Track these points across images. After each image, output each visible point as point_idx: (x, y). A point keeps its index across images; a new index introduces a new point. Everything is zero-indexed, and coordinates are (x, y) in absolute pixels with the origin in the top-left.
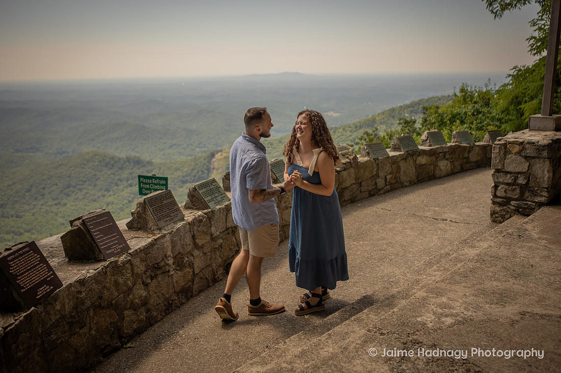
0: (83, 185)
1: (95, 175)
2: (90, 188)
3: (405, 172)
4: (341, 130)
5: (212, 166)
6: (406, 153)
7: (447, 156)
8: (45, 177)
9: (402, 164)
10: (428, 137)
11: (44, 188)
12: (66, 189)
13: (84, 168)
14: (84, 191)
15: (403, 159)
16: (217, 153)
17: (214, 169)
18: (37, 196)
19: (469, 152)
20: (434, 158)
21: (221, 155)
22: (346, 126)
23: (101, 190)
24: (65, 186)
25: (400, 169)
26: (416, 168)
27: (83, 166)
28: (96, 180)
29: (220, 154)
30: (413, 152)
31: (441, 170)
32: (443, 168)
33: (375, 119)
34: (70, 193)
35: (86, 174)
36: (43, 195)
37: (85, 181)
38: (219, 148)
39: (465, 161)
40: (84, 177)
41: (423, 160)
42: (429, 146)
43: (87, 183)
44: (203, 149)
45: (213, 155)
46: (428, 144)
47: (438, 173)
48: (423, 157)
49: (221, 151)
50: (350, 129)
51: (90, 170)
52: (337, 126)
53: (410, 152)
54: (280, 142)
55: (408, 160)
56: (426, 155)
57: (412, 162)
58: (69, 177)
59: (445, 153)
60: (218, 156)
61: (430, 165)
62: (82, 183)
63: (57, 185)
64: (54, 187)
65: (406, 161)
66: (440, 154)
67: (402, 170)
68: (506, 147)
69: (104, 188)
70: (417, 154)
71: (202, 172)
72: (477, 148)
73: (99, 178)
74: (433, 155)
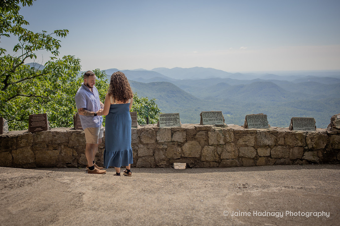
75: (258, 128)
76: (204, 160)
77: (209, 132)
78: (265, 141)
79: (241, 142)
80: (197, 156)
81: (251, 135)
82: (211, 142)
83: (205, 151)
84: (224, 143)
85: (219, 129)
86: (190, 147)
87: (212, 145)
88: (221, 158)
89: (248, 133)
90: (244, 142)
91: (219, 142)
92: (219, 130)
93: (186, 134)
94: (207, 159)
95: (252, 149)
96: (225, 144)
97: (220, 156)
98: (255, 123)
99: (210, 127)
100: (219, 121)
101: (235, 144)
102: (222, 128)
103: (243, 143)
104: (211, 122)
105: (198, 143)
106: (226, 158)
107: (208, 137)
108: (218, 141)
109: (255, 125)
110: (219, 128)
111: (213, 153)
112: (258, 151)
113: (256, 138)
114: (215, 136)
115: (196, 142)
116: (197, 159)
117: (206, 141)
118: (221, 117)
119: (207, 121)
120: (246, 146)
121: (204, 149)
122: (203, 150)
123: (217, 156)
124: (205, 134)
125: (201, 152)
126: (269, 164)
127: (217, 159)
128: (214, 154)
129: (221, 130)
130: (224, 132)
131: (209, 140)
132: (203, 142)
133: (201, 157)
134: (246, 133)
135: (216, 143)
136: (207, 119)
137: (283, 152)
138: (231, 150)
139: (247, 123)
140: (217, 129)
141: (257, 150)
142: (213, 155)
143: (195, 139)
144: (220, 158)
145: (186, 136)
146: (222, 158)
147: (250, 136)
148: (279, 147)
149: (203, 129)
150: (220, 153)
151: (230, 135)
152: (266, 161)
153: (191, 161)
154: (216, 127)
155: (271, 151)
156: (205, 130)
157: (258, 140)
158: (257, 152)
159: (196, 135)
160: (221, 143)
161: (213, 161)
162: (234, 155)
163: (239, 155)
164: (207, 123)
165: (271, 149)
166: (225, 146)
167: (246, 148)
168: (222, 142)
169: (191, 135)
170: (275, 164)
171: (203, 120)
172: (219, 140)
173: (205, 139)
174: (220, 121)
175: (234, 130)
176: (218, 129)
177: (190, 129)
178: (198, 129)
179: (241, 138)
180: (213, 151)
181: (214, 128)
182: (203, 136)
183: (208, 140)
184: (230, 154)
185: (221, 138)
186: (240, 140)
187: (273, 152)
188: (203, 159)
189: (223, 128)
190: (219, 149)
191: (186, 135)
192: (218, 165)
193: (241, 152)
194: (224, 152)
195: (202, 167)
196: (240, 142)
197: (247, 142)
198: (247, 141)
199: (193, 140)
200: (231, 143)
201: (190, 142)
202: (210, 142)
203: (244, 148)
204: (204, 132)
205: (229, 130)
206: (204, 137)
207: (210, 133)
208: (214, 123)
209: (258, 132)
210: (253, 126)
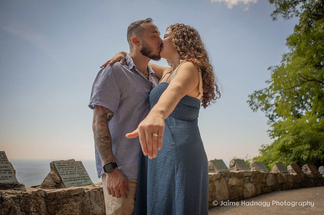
3: (219, 191)
6: (220, 174)
7: (251, 180)
9: (217, 184)
10: (235, 163)
15: (217, 179)
19: (266, 178)
20: (241, 180)
25: (216, 188)
26: (228, 188)
30: (226, 173)
31: (248, 192)
32: (249, 190)
39: (264, 184)
41: (233, 181)
42: (238, 170)
46: (236, 169)
47: (246, 194)
48: (233, 179)
53: (223, 173)
55: (221, 180)
56: (236, 177)
57: (224, 183)
59: (250, 176)
61: (239, 186)
65: (220, 182)
66: (246, 178)
67: (217, 189)
70: (229, 175)
72: (271, 175)
74: (241, 177)
78: (96, 209)
89: (70, 197)
98: (72, 176)
109: (72, 179)
113: (83, 205)
139: (60, 177)
147: (74, 203)
157: (85, 208)
209: (86, 191)
210: (71, 182)
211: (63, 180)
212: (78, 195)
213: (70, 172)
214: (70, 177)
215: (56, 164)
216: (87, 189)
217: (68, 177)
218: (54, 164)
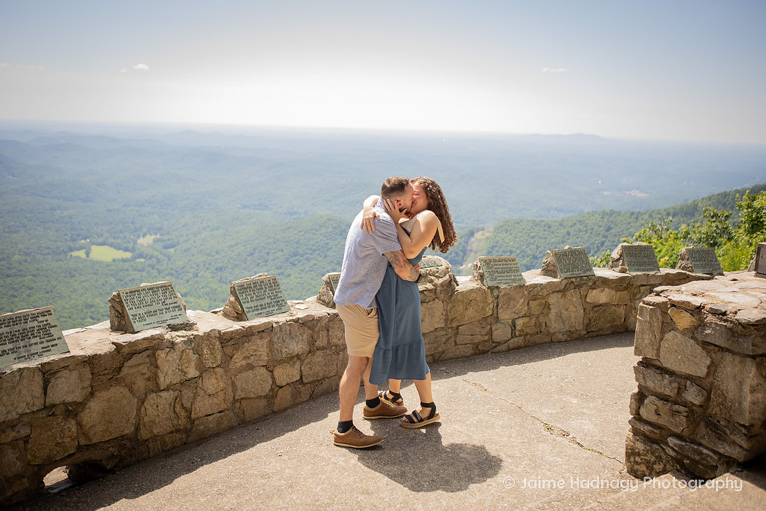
0: (312, 254)
1: (327, 244)
2: (320, 259)
4: (646, 217)
5: (469, 248)
8: (271, 240)
11: (268, 254)
12: (292, 257)
13: (315, 234)
14: (313, 262)
16: (478, 231)
17: (471, 251)
18: (259, 261)
21: (483, 235)
22: (653, 211)
23: (332, 262)
24: (290, 253)
26: (584, 309)
27: (314, 231)
28: (328, 250)
29: (481, 232)
33: (697, 205)
34: (296, 262)
35: (317, 242)
36: (266, 261)
37: (315, 250)
38: (481, 226)
40: (314, 245)
42: (622, 271)
43: (317, 252)
44: (460, 225)
45: (472, 234)
49: (483, 230)
50: (659, 216)
51: (321, 237)
52: (642, 211)
54: (561, 225)
58: (297, 243)
60: (478, 235)
62: (311, 252)
63: (282, 251)
64: (280, 254)
68: (664, 313)
69: (335, 261)
71: (456, 253)
73: (331, 248)
75: (269, 314)
76: (149, 436)
77: (159, 352)
78: (291, 347)
79: (239, 360)
80: (129, 430)
81: (261, 338)
82: (164, 381)
83: (150, 411)
84: (197, 374)
85: (183, 337)
86: (103, 410)
87: (167, 389)
88: (193, 416)
89: (253, 334)
90: (245, 358)
91: (186, 373)
92: (185, 342)
93: (92, 374)
94: (155, 431)
95: (263, 370)
96: (201, 376)
97: (189, 411)
98: (259, 303)
99: (160, 338)
100: (174, 314)
101: (226, 372)
102: (189, 333)
103: (244, 363)
104: (154, 319)
105: (126, 391)
106: (205, 413)
107: (157, 367)
108: (182, 372)
109: (259, 307)
110: (180, 333)
111: (172, 408)
112: (276, 373)
113: (271, 343)
114: (174, 360)
115: (122, 390)
116: (127, 439)
117: (149, 379)
118: (175, 300)
119: (142, 319)
120: (250, 369)
121: (146, 404)
122: (143, 409)
123: (183, 414)
124: (147, 360)
125: (138, 416)
126: (301, 399)
127: (183, 422)
128: (175, 412)
129: (190, 341)
130: (196, 343)
131: (160, 374)
132: (141, 384)
133: (137, 429)
134: (248, 334)
135: (177, 379)
136: (141, 311)
137: (326, 364)
138: (216, 389)
139: (242, 306)
140: (179, 340)
141: (272, 371)
142: (173, 415)
143: (118, 381)
144: (190, 417)
145: (92, 379)
146: (196, 416)
147: (259, 342)
148: (318, 353)
149: (140, 347)
150: (188, 405)
151: (212, 350)
152: (293, 395)
153: (111, 449)
154: (174, 334)
155: (302, 368)
156: (147, 349)
157: (275, 346)
158: (273, 378)
159: (120, 368)
160: (190, 376)
161: (171, 432)
162: (224, 400)
163: (234, 398)
164: (145, 323)
165: (302, 361)
166: (200, 380)
167: (250, 373)
168: (192, 372)
169: (107, 372)
170: (313, 397)
171: (131, 317)
172: (185, 370)
173: (147, 376)
174: (178, 313)
175: (219, 332)
176: (183, 339)
177: (102, 352)
178: (126, 350)
179: (237, 349)
180: (170, 404)
181: (167, 336)
182: (141, 367)
183: (156, 376)
184: (215, 400)
185: (189, 361)
186: (235, 356)
187: (306, 370)
188: (144, 434)
189: (190, 330)
190: (187, 393)
191: (90, 376)
192: (184, 440)
193: (239, 386)
194: (199, 399)
195: (144, 459)
196: (237, 360)
197: (252, 358)
198: (252, 355)
199: (112, 385)
200: (217, 370)
201: (104, 393)
202: (162, 379)
203: (244, 375)
204: (145, 354)
205: (208, 335)
206: (145, 371)
207: (161, 355)
208: (163, 322)
209: (274, 325)
210: (256, 313)
211: (246, 310)
212: (263, 331)
213: (256, 296)
214: (256, 305)
215: (236, 288)
216: (277, 323)
217: (252, 304)
218: (234, 288)
